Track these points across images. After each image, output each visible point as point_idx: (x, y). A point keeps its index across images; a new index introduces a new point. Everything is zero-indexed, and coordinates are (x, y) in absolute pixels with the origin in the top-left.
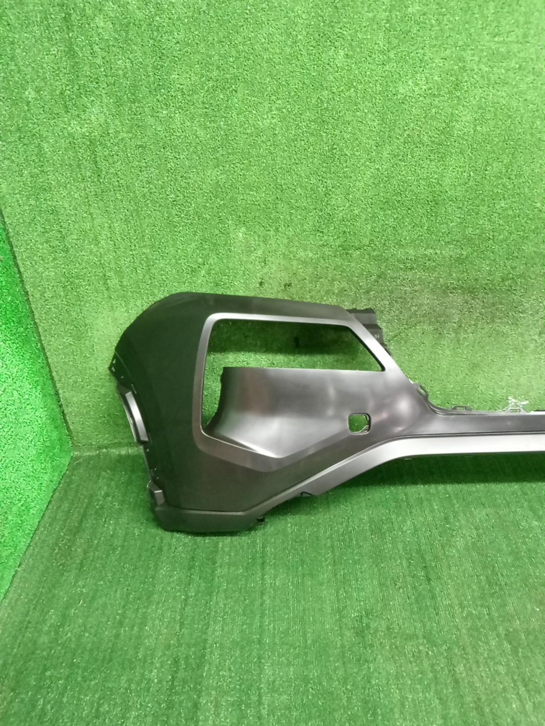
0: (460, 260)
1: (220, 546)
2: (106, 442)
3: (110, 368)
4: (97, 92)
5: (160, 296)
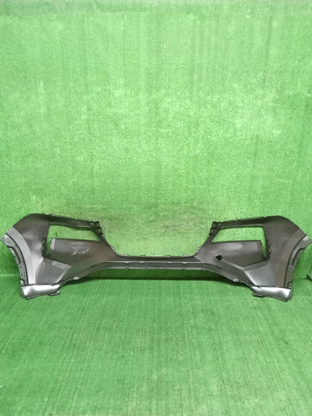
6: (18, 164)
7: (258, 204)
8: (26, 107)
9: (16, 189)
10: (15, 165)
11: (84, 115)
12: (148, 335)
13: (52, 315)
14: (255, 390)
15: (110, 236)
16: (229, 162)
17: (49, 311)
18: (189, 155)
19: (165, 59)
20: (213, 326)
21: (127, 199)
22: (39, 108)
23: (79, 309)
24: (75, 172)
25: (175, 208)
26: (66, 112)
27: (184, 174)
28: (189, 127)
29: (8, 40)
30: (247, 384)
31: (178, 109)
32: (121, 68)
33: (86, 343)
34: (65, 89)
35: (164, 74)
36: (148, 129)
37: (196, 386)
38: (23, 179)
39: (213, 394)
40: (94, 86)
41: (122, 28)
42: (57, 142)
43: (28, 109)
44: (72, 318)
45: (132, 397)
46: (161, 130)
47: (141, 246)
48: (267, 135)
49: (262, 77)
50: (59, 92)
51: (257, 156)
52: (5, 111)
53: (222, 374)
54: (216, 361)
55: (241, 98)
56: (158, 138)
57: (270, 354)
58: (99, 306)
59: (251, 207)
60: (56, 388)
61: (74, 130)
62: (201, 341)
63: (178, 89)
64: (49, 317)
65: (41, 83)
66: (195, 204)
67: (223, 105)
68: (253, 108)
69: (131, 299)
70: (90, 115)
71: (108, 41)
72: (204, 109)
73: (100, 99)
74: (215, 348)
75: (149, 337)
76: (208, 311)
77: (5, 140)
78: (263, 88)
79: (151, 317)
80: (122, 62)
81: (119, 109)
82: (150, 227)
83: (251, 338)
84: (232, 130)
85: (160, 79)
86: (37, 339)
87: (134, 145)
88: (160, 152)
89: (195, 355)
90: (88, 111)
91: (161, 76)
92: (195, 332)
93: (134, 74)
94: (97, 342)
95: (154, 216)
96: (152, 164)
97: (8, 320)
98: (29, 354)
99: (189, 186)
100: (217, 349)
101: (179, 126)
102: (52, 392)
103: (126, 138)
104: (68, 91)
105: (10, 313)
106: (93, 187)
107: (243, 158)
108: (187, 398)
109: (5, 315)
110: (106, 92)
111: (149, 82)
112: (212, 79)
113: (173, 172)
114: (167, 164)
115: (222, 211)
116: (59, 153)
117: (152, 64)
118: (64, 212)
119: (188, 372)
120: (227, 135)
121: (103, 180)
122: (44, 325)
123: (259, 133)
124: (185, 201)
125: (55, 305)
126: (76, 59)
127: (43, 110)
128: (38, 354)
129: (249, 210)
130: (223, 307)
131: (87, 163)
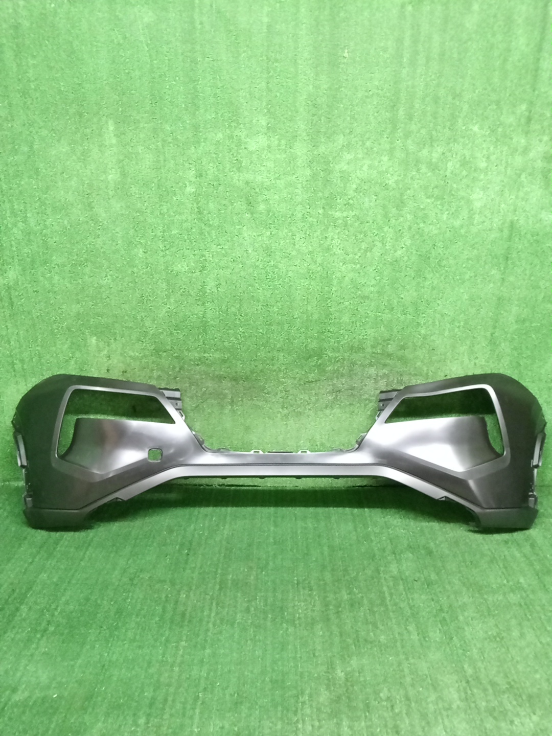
0: (224, 361)
1: (65, 536)
2: (9, 477)
3: (12, 422)
4: (12, 264)
5: (46, 376)
6: (64, 279)
7: (508, 350)
8: (81, 171)
9: (61, 325)
10: (59, 280)
11: (190, 185)
12: (315, 595)
13: (135, 558)
14: (530, 697)
15: (234, 410)
16: (457, 272)
17: (128, 549)
18: (383, 259)
19: (345, 78)
20: (433, 577)
21: (267, 342)
22: (105, 172)
23: (182, 545)
24: (172, 292)
25: (355, 357)
26: (156, 181)
27: (372, 295)
28: (384, 207)
29: (47, 42)
30: (511, 687)
31: (366, 174)
32: (262, 95)
33: (202, 611)
34: (155, 136)
35: (342, 106)
36: (308, 210)
37: (418, 692)
38: (73, 306)
39: (453, 706)
40: (211, 129)
41: (266, 20)
42: (138, 237)
43: (85, 174)
44: (171, 563)
45: (303, 714)
46: (333, 213)
47: (289, 428)
48: (530, 222)
49: (525, 112)
50: (144, 141)
51: (509, 262)
52: (42, 177)
53: (463, 667)
54: (448, 644)
55: (485, 152)
56: (328, 228)
57: (546, 630)
58: (218, 539)
59: (495, 357)
60: (159, 698)
61: (172, 214)
62: (416, 606)
63: (367, 136)
64: (129, 560)
65: (110, 124)
66: (391, 348)
67: (450, 164)
68: (506, 172)
69: (276, 525)
70: (202, 184)
71: (239, 43)
72: (414, 173)
73: (221, 155)
74: (444, 619)
75: (318, 597)
76: (421, 548)
77: (41, 233)
78: (527, 133)
79: (316, 561)
80: (264, 84)
81: (257, 173)
82: (307, 391)
83: (507, 599)
84: (465, 214)
85: (335, 117)
86: (112, 603)
87: (282, 242)
88: (331, 255)
89: (408, 632)
90: (198, 179)
91: (336, 111)
92: (401, 587)
93: (287, 106)
94: (223, 607)
95: (316, 371)
96: (314, 277)
97: (53, 568)
98: (100, 633)
99: (380, 316)
100: (448, 620)
101: (366, 205)
102: (151, 705)
103: (267, 229)
104: (160, 139)
105: (55, 553)
106: (204, 319)
107: (483, 264)
108: (406, 714)
109: (47, 559)
110: (232, 142)
111: (314, 122)
112: (431, 115)
113: (353, 290)
114: (344, 275)
115: (440, 361)
116: (142, 258)
117: (320, 88)
118: (150, 367)
119: (400, 664)
120: (455, 223)
121: (224, 307)
122: (121, 577)
123: (516, 218)
124: (372, 343)
125: (136, 539)
126: (177, 78)
127: (113, 176)
128: (116, 633)
129: (491, 362)
130: (446, 541)
131: (194, 275)
